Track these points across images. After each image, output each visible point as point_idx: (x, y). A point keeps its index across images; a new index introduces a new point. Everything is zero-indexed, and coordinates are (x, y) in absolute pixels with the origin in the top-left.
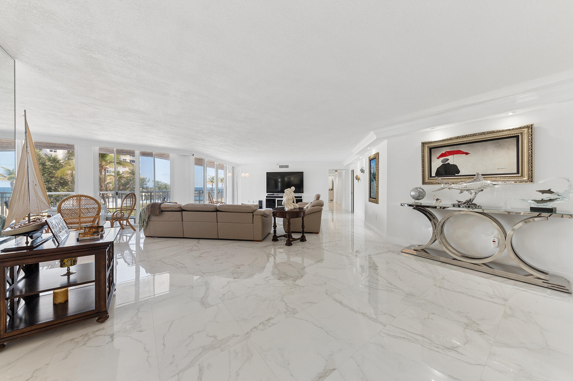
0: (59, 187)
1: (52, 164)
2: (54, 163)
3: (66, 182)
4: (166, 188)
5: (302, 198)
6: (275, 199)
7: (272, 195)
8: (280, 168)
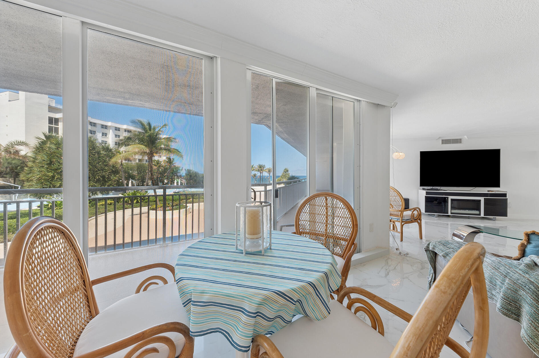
0: (111, 175)
1: (106, 153)
2: (107, 152)
3: (117, 170)
6: (446, 198)
7: (437, 190)
8: (442, 143)
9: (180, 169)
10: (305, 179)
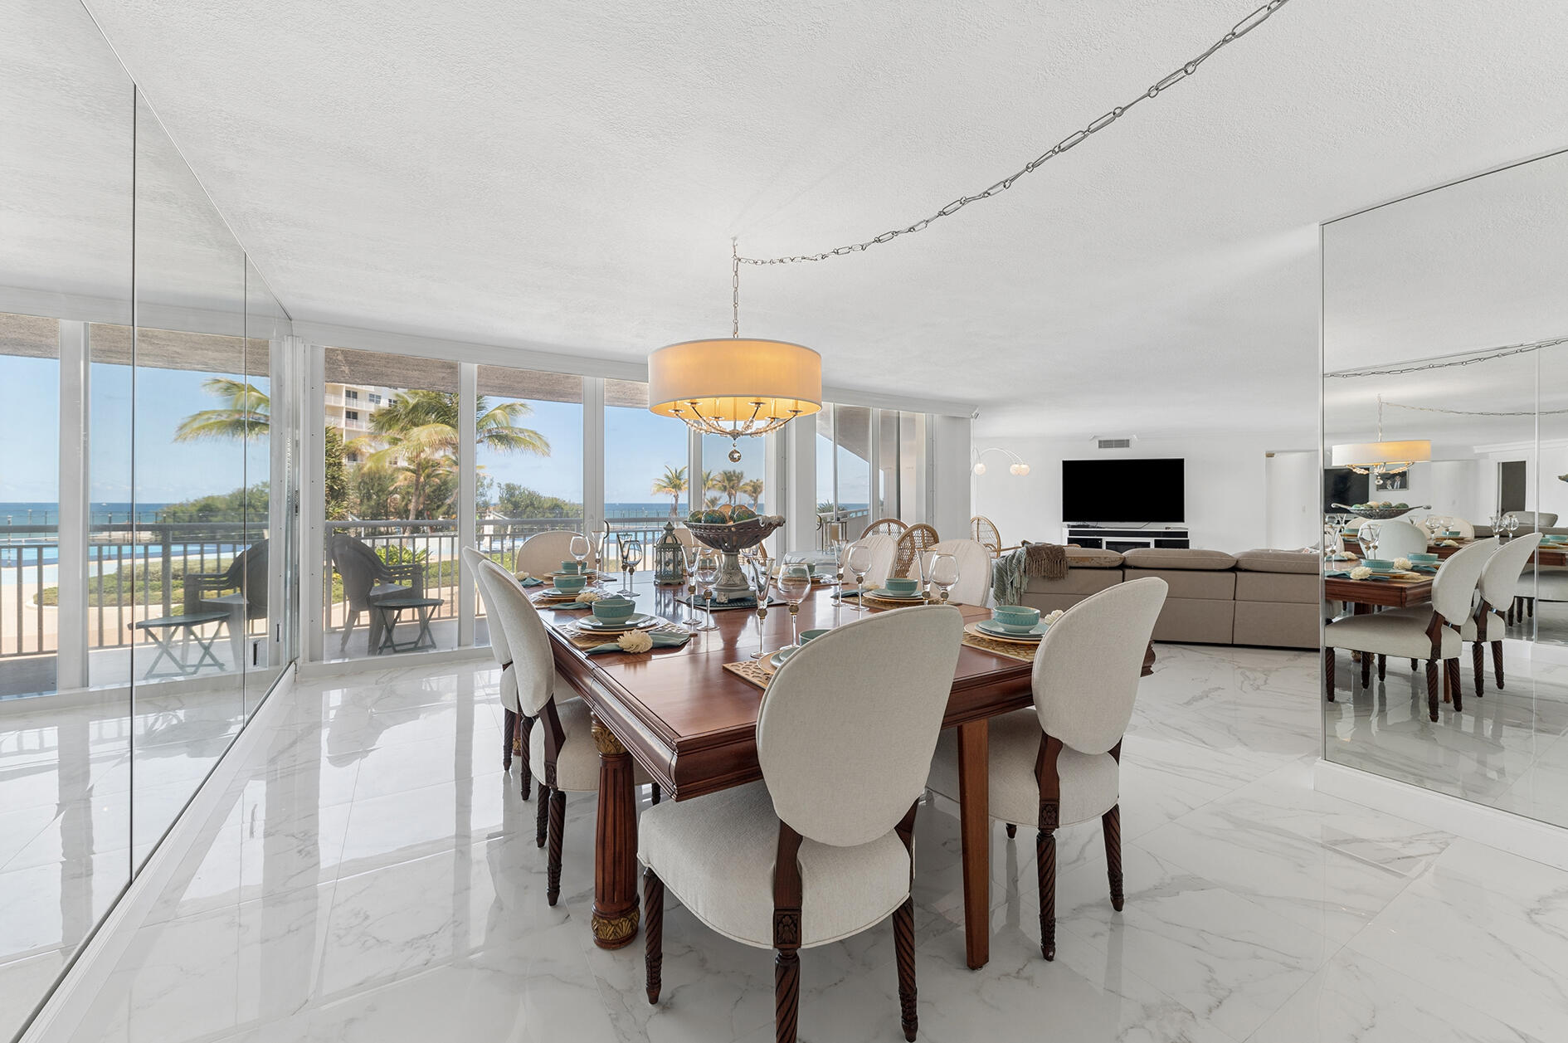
4: (532, 504)
5: (1189, 538)
6: (1101, 539)
7: (1087, 527)
8: (1100, 447)
9: (486, 482)
10: (863, 511)
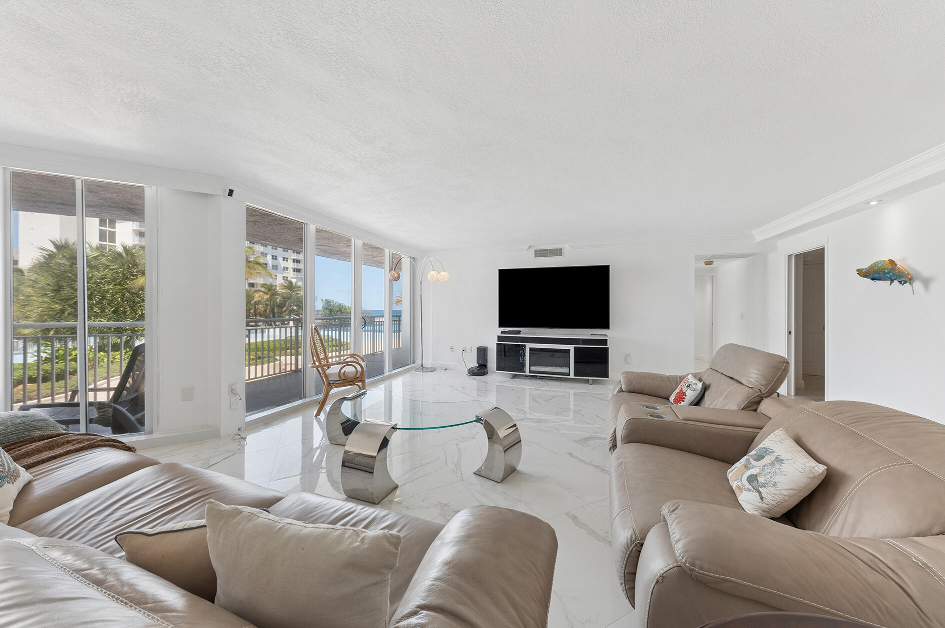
5: (608, 345)
8: (536, 256)
9: (317, 299)
